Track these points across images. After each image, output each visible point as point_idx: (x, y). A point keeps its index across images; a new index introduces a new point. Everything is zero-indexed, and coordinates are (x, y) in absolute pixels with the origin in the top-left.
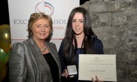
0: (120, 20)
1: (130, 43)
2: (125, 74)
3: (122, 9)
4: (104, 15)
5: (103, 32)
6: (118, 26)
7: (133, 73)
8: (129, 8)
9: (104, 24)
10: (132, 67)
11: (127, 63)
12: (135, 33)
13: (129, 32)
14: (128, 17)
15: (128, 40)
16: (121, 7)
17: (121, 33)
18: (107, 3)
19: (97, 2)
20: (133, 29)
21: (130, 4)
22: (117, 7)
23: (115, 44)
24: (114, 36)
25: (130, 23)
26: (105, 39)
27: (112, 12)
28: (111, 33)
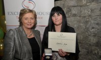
0: (86, 12)
1: (93, 30)
3: (88, 4)
4: (75, 8)
6: (85, 17)
7: (94, 52)
9: (75, 15)
10: (93, 48)
11: (90, 45)
12: (96, 22)
13: (92, 22)
14: (92, 10)
16: (87, 3)
17: (87, 22)
20: (95, 19)
23: (82, 30)
25: (93, 14)
26: (75, 26)
27: (81, 6)
28: (79, 22)
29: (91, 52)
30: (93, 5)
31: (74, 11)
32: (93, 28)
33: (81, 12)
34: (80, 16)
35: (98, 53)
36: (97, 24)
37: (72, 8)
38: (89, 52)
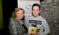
0: (52, 10)
2: (53, 27)
4: (47, 8)
5: (46, 14)
6: (51, 12)
7: (56, 27)
8: (55, 6)
9: (47, 11)
10: (56, 25)
11: (54, 24)
13: (55, 14)
14: (55, 9)
15: (54, 16)
16: (52, 6)
17: (53, 14)
18: (48, 4)
19: (44, 4)
21: (55, 5)
22: (51, 6)
23: (50, 17)
24: (50, 15)
25: (55, 11)
26: (47, 16)
28: (49, 14)
29: (55, 27)
30: (55, 7)
31: (46, 9)
32: (55, 16)
33: (50, 10)
34: (49, 12)
35: (58, 27)
36: (57, 15)
38: (54, 27)
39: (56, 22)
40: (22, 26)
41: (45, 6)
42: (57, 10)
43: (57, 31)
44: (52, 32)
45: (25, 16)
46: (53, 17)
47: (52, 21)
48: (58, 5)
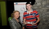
6: (41, 12)
10: (45, 22)
11: (44, 21)
13: (44, 14)
14: (43, 10)
17: (42, 14)
18: (38, 7)
19: (35, 6)
21: (43, 7)
22: (40, 7)
23: (40, 17)
24: (40, 15)
27: (39, 9)
29: (44, 24)
30: (43, 8)
32: (44, 16)
33: (39, 11)
34: (39, 12)
36: (45, 14)
37: (36, 10)
39: (44, 20)
40: (18, 23)
41: (36, 8)
42: (45, 11)
43: (46, 27)
44: (42, 28)
45: (20, 16)
46: (42, 16)
47: (42, 19)
48: (46, 7)
